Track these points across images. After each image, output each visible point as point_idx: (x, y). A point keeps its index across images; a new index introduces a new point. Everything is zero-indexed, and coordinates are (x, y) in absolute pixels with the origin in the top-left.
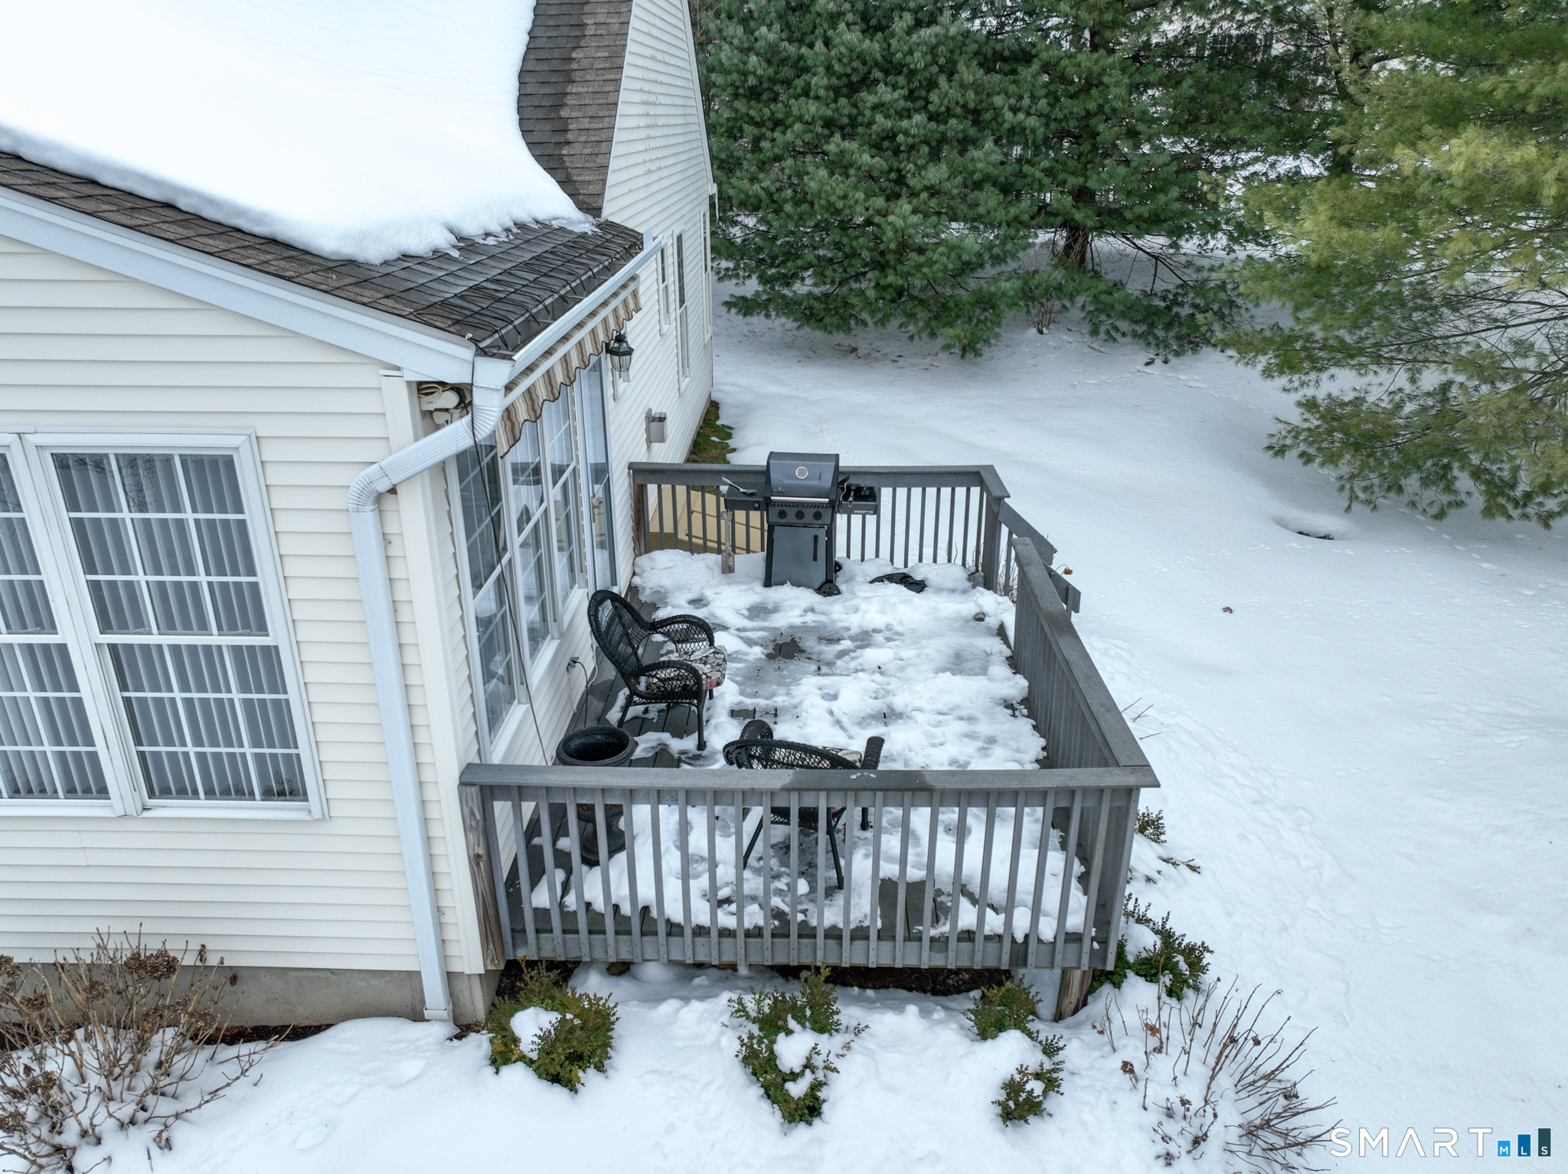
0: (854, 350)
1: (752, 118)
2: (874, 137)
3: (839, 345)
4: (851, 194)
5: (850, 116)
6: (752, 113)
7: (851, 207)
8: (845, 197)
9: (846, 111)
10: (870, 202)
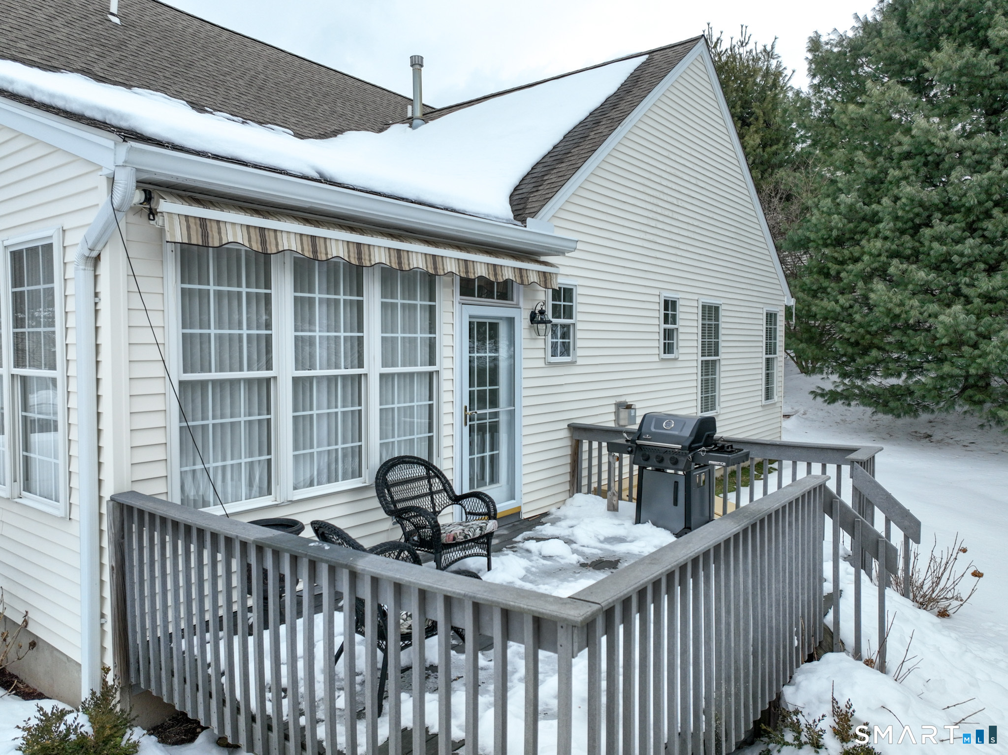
0: (930, 436)
1: (836, 259)
2: (933, 261)
3: (916, 432)
4: (907, 302)
5: (913, 248)
6: (836, 255)
7: (906, 312)
8: (902, 304)
9: (909, 245)
10: (925, 308)
